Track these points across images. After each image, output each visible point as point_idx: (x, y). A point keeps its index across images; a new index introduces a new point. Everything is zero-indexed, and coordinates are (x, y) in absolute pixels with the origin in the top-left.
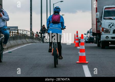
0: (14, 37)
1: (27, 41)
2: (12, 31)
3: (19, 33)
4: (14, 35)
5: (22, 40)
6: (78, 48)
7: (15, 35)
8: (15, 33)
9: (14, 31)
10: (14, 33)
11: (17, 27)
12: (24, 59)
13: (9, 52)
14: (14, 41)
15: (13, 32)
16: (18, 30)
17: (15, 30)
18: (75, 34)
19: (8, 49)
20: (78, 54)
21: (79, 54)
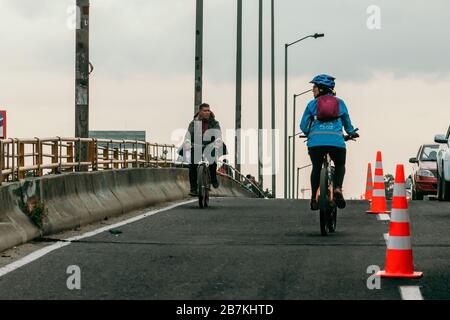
0: (130, 172)
1: (180, 187)
2: (122, 150)
3: (151, 158)
4: (130, 166)
5: (163, 184)
6: (383, 217)
7: (134, 164)
8: (135, 155)
9: (130, 151)
10: (130, 158)
11: (142, 135)
12: (171, 257)
13: (111, 231)
14: (134, 189)
15: (126, 154)
16: (146, 146)
17: (134, 145)
18: (369, 165)
19: (106, 219)
20: (383, 244)
21: (385, 241)
